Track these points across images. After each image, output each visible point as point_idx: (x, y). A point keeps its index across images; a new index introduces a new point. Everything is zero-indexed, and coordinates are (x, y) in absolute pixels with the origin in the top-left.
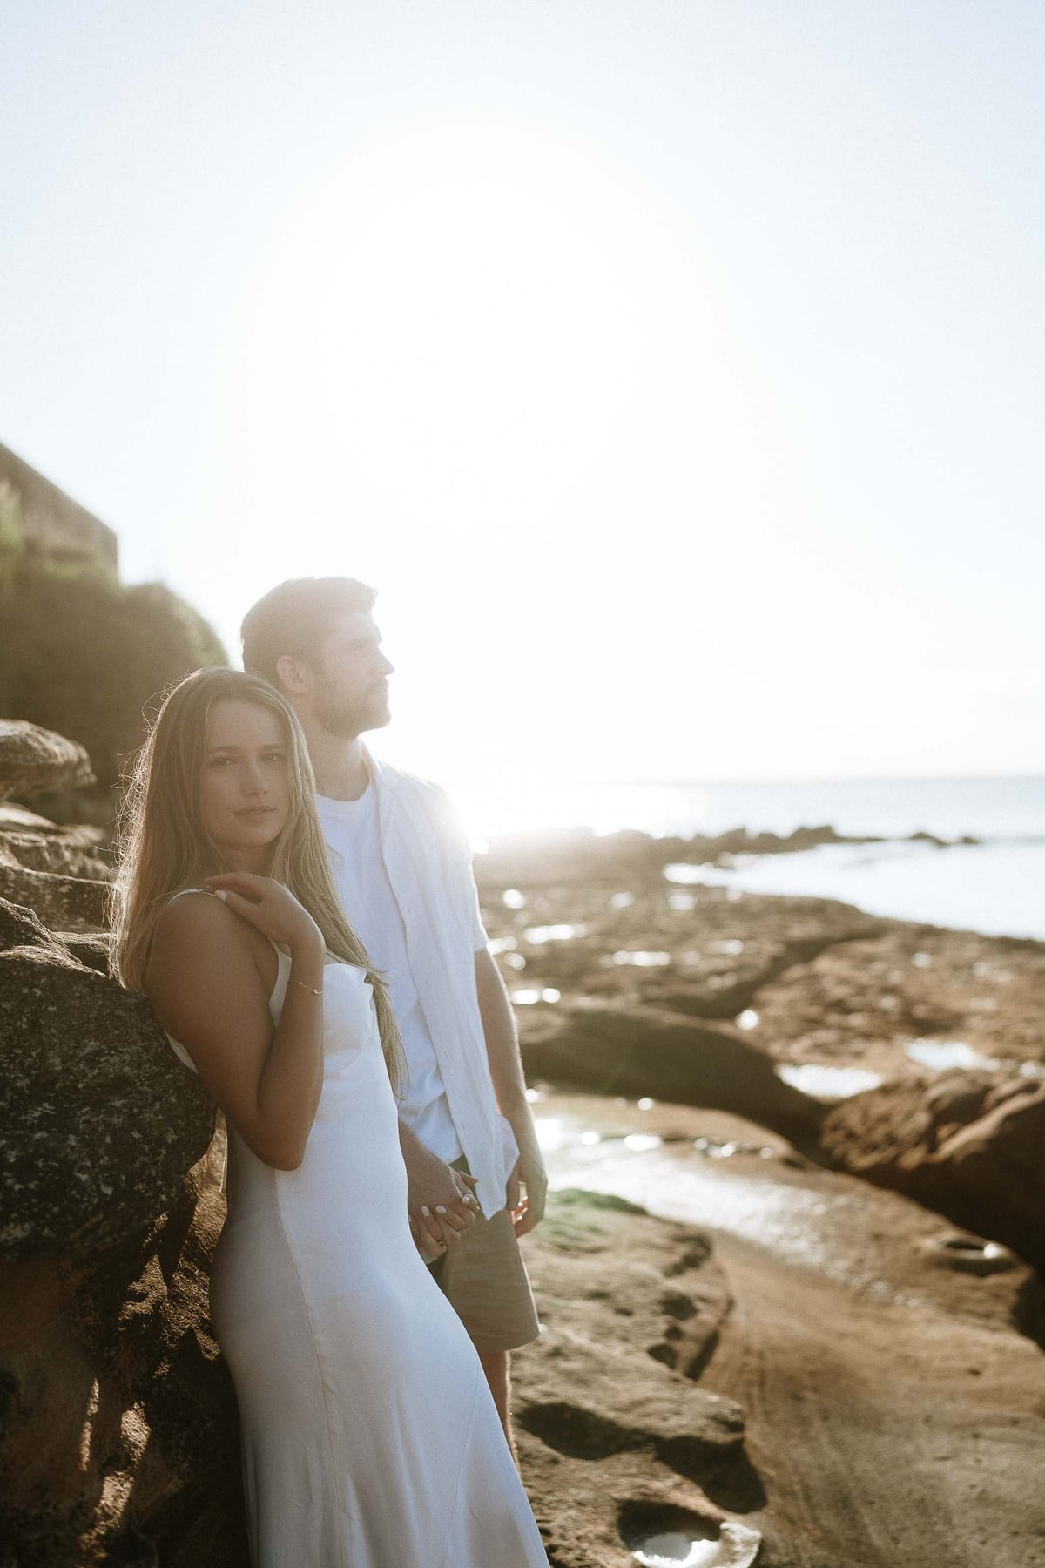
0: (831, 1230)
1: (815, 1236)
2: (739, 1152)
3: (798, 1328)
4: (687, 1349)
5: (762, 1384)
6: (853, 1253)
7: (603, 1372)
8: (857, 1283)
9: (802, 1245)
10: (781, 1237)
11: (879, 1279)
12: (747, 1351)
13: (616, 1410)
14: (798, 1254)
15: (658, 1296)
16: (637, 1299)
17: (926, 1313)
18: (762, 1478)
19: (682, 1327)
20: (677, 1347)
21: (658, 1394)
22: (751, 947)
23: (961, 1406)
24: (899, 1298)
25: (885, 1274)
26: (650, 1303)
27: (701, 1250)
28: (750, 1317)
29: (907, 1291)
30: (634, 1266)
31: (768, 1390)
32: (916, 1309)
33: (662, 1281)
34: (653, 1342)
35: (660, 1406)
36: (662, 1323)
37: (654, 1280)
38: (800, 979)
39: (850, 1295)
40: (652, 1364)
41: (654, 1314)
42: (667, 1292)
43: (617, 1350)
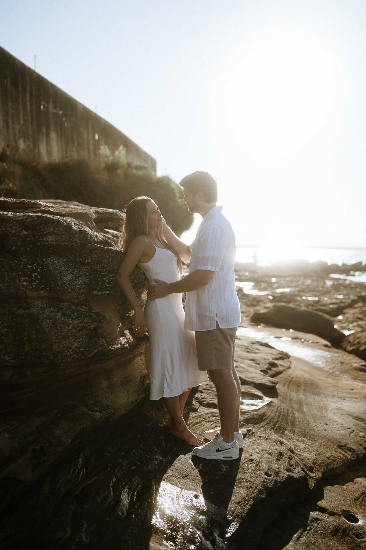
0: (330, 360)
1: (325, 361)
2: (313, 342)
3: (306, 376)
4: (271, 372)
6: (333, 365)
7: (246, 371)
8: (331, 371)
9: (320, 363)
11: (337, 371)
12: (289, 376)
13: (246, 377)
14: (318, 364)
15: (268, 362)
16: (262, 362)
17: (347, 379)
18: (279, 394)
19: (272, 368)
20: (269, 371)
21: (258, 376)
22: (347, 297)
23: (344, 394)
24: (341, 375)
25: (340, 370)
26: (265, 363)
27: (286, 357)
28: (294, 371)
29: (344, 374)
30: (265, 356)
31: (291, 383)
32: (345, 378)
33: (271, 360)
34: (262, 369)
35: (258, 378)
36: (266, 366)
37: (269, 359)
38: (360, 307)
39: (328, 373)
40: (260, 372)
41: (265, 365)
42: (271, 362)
43: (252, 369)
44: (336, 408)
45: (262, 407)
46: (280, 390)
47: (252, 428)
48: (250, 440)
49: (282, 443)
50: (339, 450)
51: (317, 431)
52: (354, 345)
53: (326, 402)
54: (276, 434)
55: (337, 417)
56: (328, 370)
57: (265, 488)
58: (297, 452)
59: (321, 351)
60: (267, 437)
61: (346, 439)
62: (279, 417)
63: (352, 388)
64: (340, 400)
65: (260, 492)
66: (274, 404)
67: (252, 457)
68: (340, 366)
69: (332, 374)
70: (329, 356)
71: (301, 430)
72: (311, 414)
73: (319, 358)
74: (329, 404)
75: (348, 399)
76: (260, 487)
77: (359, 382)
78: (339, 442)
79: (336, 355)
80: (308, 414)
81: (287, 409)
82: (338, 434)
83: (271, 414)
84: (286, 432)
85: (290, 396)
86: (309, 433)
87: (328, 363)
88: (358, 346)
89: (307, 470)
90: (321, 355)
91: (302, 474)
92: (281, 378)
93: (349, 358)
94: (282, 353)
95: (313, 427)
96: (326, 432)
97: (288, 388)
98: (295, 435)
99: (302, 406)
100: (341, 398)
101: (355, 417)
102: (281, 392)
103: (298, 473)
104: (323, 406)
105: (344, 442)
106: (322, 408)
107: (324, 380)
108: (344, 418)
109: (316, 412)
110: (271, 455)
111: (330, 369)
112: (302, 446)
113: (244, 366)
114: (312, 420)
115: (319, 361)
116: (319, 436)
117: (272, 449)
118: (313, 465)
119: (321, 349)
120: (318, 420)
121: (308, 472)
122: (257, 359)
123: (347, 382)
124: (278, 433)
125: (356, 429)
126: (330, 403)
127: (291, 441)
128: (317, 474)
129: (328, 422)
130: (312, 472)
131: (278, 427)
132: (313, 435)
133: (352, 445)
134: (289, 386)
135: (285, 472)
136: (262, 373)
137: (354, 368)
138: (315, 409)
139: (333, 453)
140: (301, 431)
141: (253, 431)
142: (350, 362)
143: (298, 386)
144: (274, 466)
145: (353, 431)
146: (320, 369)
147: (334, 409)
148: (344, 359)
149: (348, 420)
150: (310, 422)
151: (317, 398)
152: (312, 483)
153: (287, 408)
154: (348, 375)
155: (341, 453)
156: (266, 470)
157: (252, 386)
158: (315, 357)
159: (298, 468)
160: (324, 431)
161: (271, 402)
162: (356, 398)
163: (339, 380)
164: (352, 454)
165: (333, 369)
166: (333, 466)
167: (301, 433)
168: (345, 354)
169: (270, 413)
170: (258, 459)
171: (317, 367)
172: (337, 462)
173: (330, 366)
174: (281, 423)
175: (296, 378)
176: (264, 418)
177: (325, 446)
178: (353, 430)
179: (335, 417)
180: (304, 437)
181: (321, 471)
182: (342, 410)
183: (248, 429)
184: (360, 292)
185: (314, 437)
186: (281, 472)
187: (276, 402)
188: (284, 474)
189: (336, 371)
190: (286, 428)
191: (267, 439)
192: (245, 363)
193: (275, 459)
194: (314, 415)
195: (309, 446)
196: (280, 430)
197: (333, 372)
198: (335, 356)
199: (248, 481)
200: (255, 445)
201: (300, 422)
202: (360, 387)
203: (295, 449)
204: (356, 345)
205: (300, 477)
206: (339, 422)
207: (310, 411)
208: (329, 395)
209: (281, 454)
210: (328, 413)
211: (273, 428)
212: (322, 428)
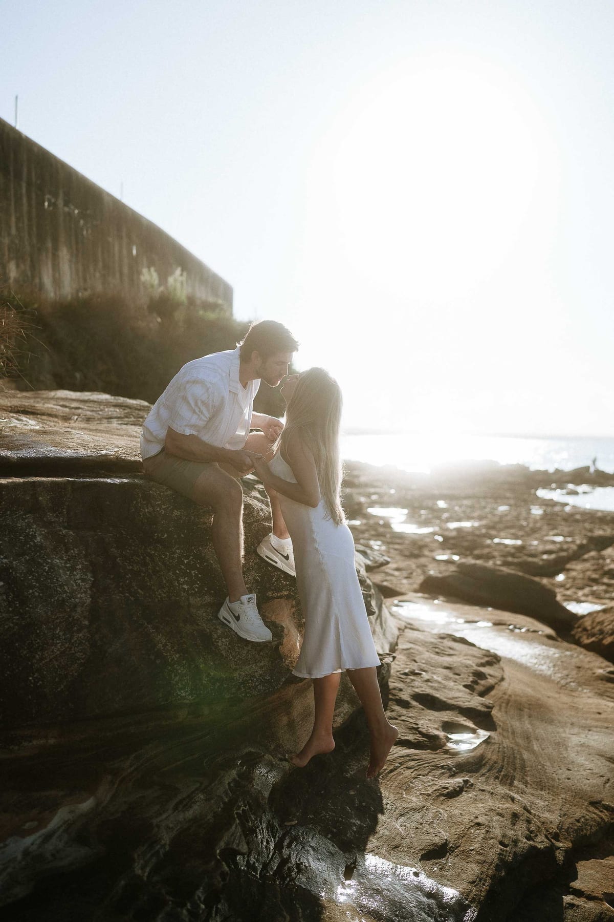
0: (559, 663)
1: (551, 665)
2: (528, 630)
3: (529, 691)
4: (479, 688)
5: (507, 704)
6: (565, 672)
8: (563, 682)
9: (544, 667)
10: (536, 664)
11: (573, 682)
12: (505, 694)
15: (472, 671)
16: (463, 670)
17: (589, 695)
18: (496, 724)
19: (479, 681)
20: (475, 686)
21: (463, 696)
22: (569, 539)
23: (588, 722)
24: (580, 689)
25: (577, 681)
26: (469, 673)
27: (495, 660)
28: (509, 684)
29: (584, 687)
30: (464, 661)
31: (509, 705)
32: (586, 693)
33: (476, 668)
34: (466, 683)
35: (462, 699)
36: (471, 679)
37: (472, 666)
38: (593, 558)
39: (559, 686)
40: (464, 689)
41: (469, 676)
42: (476, 671)
43: (451, 684)
44: (580, 743)
45: (479, 745)
46: (497, 717)
47: (468, 777)
48: (470, 795)
49: (513, 799)
50: (592, 809)
51: (557, 780)
52: (593, 635)
53: (563, 735)
54: (502, 786)
55: (583, 758)
56: (559, 680)
57: (502, 863)
58: (534, 812)
59: (544, 647)
60: (492, 791)
61: (600, 792)
62: (503, 761)
63: (600, 711)
64: (584, 730)
65: (497, 867)
66: (493, 741)
67: (479, 820)
68: (577, 674)
69: (565, 688)
70: (557, 655)
71: (535, 780)
72: (545, 754)
73: (543, 659)
74: (569, 738)
75: (595, 729)
76: (496, 861)
77: (608, 701)
78: (590, 797)
79: (568, 653)
80: (542, 754)
81: (512, 748)
82: (587, 785)
83: (492, 756)
84: (516, 783)
85: (511, 727)
86: (547, 784)
87: (557, 668)
88: (601, 637)
89: (551, 838)
90: (545, 654)
91: (546, 844)
92: (494, 696)
93: (588, 659)
94: (488, 654)
95: (551, 774)
96: (570, 783)
97: (506, 712)
98: (529, 786)
99: (531, 741)
100: (585, 727)
101: (608, 758)
102: (500, 721)
103: (541, 842)
104: (560, 740)
105: (598, 797)
106: (561, 744)
107: (555, 698)
108: (593, 760)
109: (553, 751)
110: (503, 817)
111: (562, 678)
112: (541, 803)
113: (439, 679)
114: (548, 764)
115: (542, 665)
116: (561, 788)
117: (502, 809)
118: (558, 831)
119: (543, 644)
120: (556, 764)
121: (553, 840)
122: (455, 667)
123: (590, 701)
124: (506, 785)
125: (612, 776)
126: (569, 736)
127: (523, 796)
128: (565, 843)
129: (571, 766)
130: (558, 841)
131: (505, 776)
132: (553, 786)
133: (609, 801)
134: (508, 710)
135: (525, 840)
136: (468, 691)
137: (598, 676)
138: (549, 747)
139: (584, 814)
140: (535, 782)
141: (472, 782)
142: (592, 665)
143: (520, 710)
144: (510, 833)
145: (608, 780)
146: (547, 679)
147: (577, 745)
148: (582, 661)
149: (599, 763)
150: (546, 767)
151: (550, 728)
152: (560, 856)
153: (512, 745)
154: (591, 688)
155: (595, 813)
156: (500, 838)
157: (457, 712)
158: (536, 658)
159: (541, 835)
160: (566, 780)
161: (489, 737)
162: (607, 728)
163: (577, 697)
164: (611, 815)
165: (566, 679)
166: (585, 831)
167: (535, 783)
168: (581, 653)
169: (490, 755)
170: (487, 823)
171: (541, 675)
172: (591, 827)
173: (562, 673)
174: (507, 769)
175: (516, 695)
176: (484, 762)
177: (572, 802)
178: (607, 778)
179: (580, 759)
180: (542, 790)
181: (571, 840)
182: (588, 746)
183: (465, 779)
184: (591, 531)
185: (555, 790)
186: (520, 840)
187: (496, 737)
188: (524, 844)
189: (571, 682)
190: (515, 776)
191: (492, 793)
192: (439, 674)
193: (509, 822)
194: (549, 755)
195: (549, 802)
196: (507, 780)
197: (567, 684)
198: (566, 656)
199: (480, 854)
200: (478, 802)
201: (532, 767)
202: (609, 709)
203: (531, 807)
204: (597, 636)
205: (546, 847)
206: (586, 767)
207: (543, 750)
208: (566, 723)
209: (515, 816)
210: (568, 751)
211: (497, 778)
212: (564, 776)
